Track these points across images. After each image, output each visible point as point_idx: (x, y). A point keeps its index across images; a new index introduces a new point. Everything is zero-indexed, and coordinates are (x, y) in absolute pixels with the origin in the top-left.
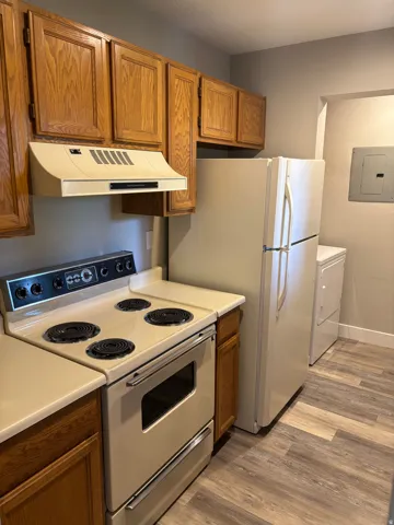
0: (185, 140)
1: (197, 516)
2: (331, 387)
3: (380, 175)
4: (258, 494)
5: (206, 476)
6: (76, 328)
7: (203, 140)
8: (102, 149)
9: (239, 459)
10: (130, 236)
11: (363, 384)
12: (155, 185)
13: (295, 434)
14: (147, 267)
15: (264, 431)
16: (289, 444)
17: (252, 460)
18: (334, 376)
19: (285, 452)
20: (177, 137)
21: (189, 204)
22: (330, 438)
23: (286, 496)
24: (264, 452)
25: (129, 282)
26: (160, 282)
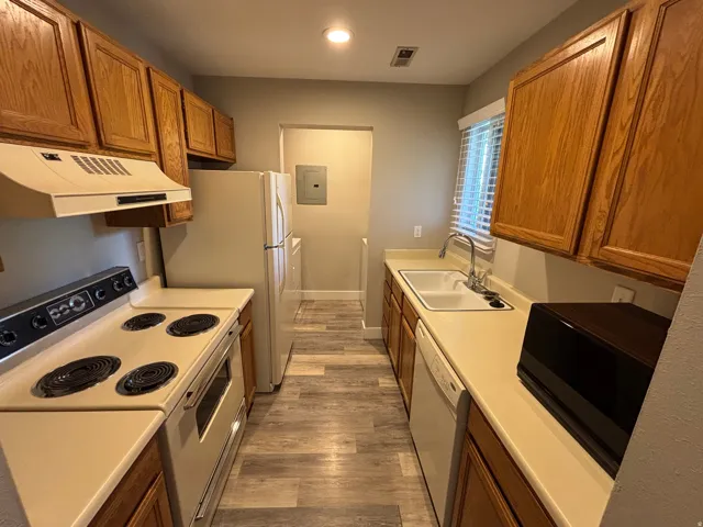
0: (177, 151)
1: (252, 481)
2: (310, 337)
3: (317, 186)
4: (290, 437)
5: (246, 444)
6: (85, 368)
7: (192, 153)
8: (88, 156)
9: (267, 417)
10: (121, 251)
11: (328, 328)
12: (163, 197)
13: (300, 380)
14: (145, 279)
15: (278, 388)
16: (298, 389)
17: (277, 413)
18: (309, 329)
19: (298, 396)
20: (169, 147)
21: (187, 214)
22: (323, 373)
23: (311, 428)
24: (283, 403)
25: (129, 299)
26: (159, 291)
